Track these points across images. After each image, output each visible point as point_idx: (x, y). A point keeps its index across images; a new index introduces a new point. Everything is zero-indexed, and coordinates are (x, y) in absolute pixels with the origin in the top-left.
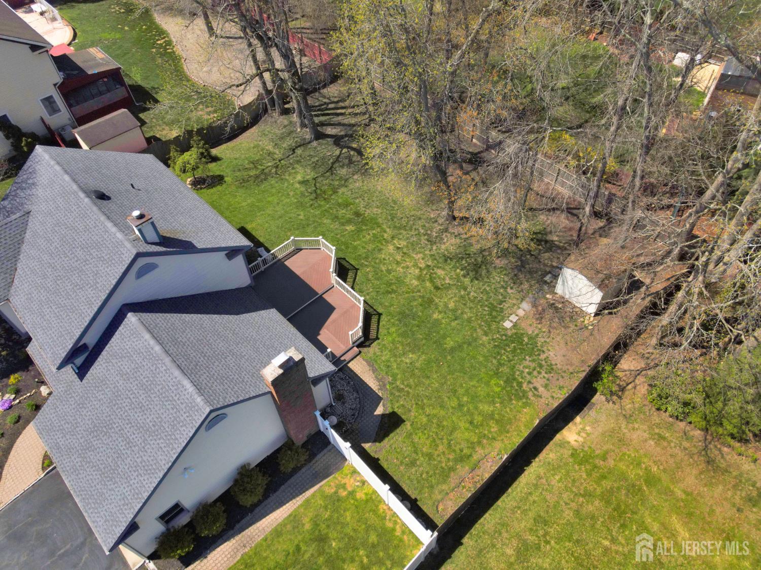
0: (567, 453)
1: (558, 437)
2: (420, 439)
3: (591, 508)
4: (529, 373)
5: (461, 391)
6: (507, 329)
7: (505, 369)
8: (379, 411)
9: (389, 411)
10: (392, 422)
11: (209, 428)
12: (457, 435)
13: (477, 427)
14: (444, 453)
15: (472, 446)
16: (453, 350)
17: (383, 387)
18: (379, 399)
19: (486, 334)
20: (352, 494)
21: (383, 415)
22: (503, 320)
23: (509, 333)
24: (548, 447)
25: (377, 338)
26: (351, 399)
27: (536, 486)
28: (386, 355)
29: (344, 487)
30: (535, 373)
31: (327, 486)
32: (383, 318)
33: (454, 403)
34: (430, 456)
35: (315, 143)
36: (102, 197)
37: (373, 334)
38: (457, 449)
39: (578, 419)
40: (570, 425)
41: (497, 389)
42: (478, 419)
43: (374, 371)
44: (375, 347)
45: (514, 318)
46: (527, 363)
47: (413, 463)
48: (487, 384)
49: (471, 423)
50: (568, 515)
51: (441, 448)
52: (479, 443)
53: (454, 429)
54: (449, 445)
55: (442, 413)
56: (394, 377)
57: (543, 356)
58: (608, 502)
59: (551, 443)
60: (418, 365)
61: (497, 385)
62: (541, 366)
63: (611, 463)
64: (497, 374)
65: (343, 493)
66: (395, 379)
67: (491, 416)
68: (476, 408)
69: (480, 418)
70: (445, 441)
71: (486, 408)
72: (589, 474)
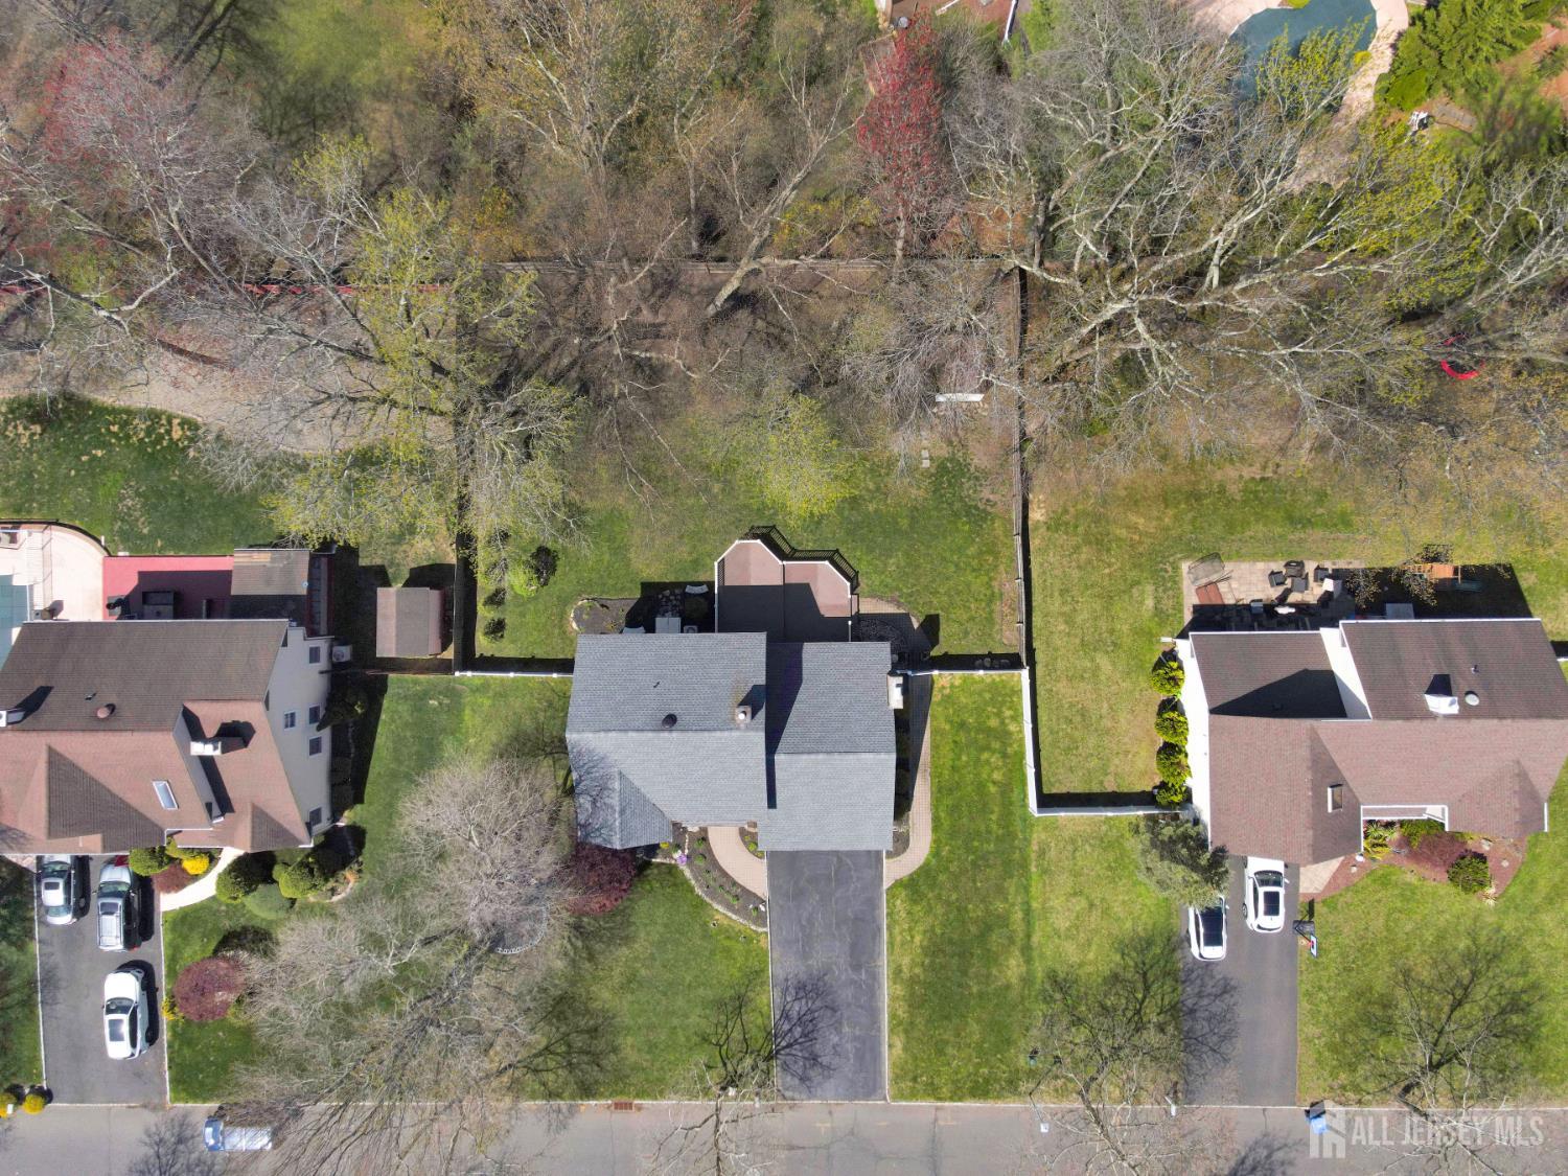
0: (1043, 530)
1: (1032, 523)
2: (960, 614)
3: (1083, 556)
4: (975, 492)
5: (948, 554)
6: (929, 469)
7: (957, 505)
8: (916, 623)
9: (922, 619)
10: (932, 624)
12: (974, 588)
15: (989, 586)
16: (911, 526)
17: (899, 605)
18: (906, 616)
19: (919, 487)
20: (952, 686)
21: (921, 625)
22: (919, 462)
23: (933, 470)
24: (1030, 538)
25: (858, 572)
27: (1044, 573)
28: (876, 578)
29: (943, 687)
30: (979, 488)
31: (936, 697)
32: (842, 551)
33: (953, 569)
34: (972, 619)
36: (671, 720)
37: (852, 574)
39: (1031, 498)
40: (1031, 506)
41: (967, 527)
43: (881, 598)
44: (864, 580)
45: (925, 454)
46: (966, 486)
47: (966, 633)
48: (957, 530)
49: (974, 570)
50: (1076, 574)
51: (973, 606)
52: (991, 579)
53: (968, 585)
55: (952, 582)
56: (898, 589)
57: (972, 469)
58: (1090, 543)
59: (1031, 530)
60: (903, 564)
61: (964, 524)
62: (977, 478)
63: (1072, 510)
64: (956, 515)
65: (947, 691)
66: (900, 590)
67: (981, 553)
68: (967, 556)
70: (971, 599)
71: (972, 550)
72: (1067, 533)
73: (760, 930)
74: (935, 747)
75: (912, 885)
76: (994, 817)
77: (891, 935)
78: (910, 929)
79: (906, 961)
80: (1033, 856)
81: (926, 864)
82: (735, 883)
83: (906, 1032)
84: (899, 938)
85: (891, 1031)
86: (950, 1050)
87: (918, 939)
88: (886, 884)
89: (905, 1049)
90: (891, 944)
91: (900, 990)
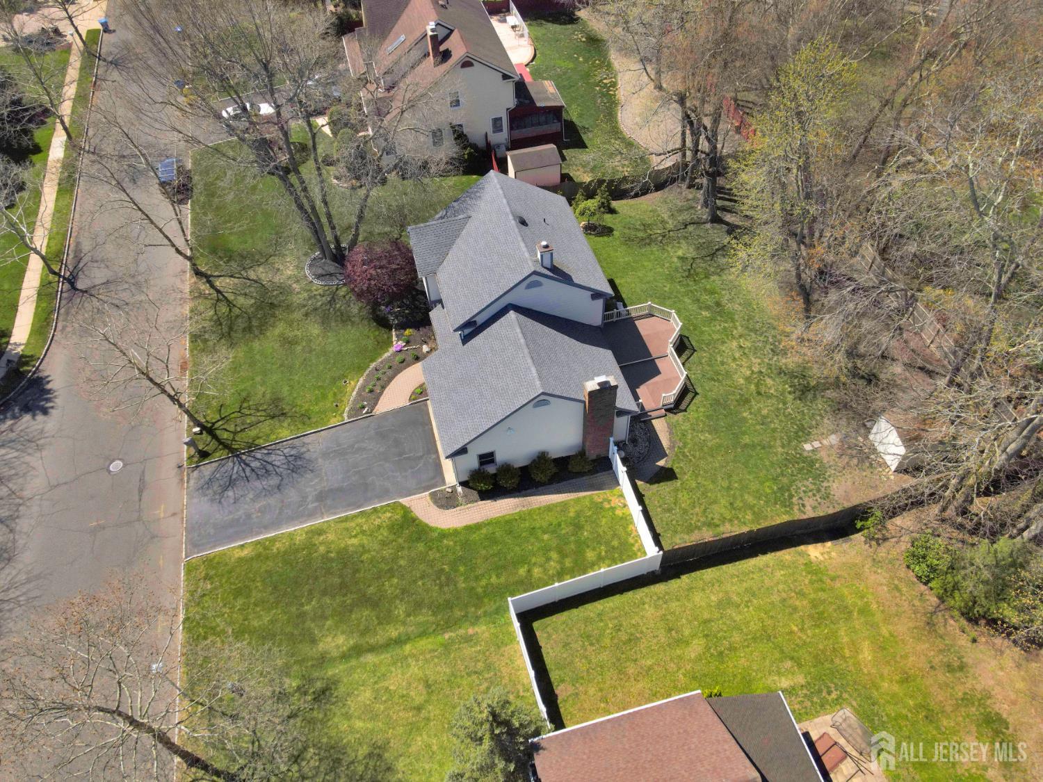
0: (802, 561)
1: (802, 548)
2: (684, 497)
3: (797, 603)
4: (805, 492)
5: (735, 478)
6: (804, 450)
7: (785, 480)
8: (661, 463)
9: (669, 466)
10: (667, 475)
11: (536, 406)
12: (715, 507)
13: (734, 509)
14: (697, 514)
15: (723, 520)
16: (746, 446)
17: (672, 447)
18: (665, 455)
19: (783, 446)
20: (613, 509)
21: (662, 468)
22: (806, 442)
23: (805, 454)
24: (788, 550)
25: (685, 410)
26: (642, 446)
27: (761, 570)
28: (686, 426)
29: (609, 502)
30: (810, 494)
31: (597, 495)
32: (698, 397)
33: (725, 484)
34: (685, 512)
35: (708, 226)
36: (523, 222)
37: (683, 406)
38: (710, 516)
39: (829, 544)
40: (819, 545)
41: (768, 491)
42: (738, 504)
43: (671, 433)
44: (680, 417)
45: (816, 444)
46: (807, 483)
47: (669, 510)
48: (762, 483)
49: (732, 504)
50: (775, 598)
51: (697, 509)
52: (730, 520)
53: (715, 502)
54: (705, 510)
55: (711, 486)
56: (685, 444)
57: (825, 484)
58: (814, 606)
59: (793, 549)
60: (709, 444)
61: (770, 487)
62: (819, 491)
63: (838, 585)
64: (775, 479)
65: (607, 506)
66: (685, 446)
67: (751, 507)
68: (742, 496)
69: (741, 505)
70: (703, 507)
71: (750, 500)
72: (811, 582)
73: (345, 415)
74: (549, 508)
75: (408, 524)
76: (494, 580)
77: (355, 516)
78: (363, 532)
79: (331, 537)
80: (462, 632)
81: (432, 529)
82: (383, 388)
83: (259, 556)
84: (353, 524)
85: (258, 542)
86: (239, 602)
87: (354, 541)
88: (404, 501)
89: (240, 559)
90: (346, 519)
91: (298, 539)
